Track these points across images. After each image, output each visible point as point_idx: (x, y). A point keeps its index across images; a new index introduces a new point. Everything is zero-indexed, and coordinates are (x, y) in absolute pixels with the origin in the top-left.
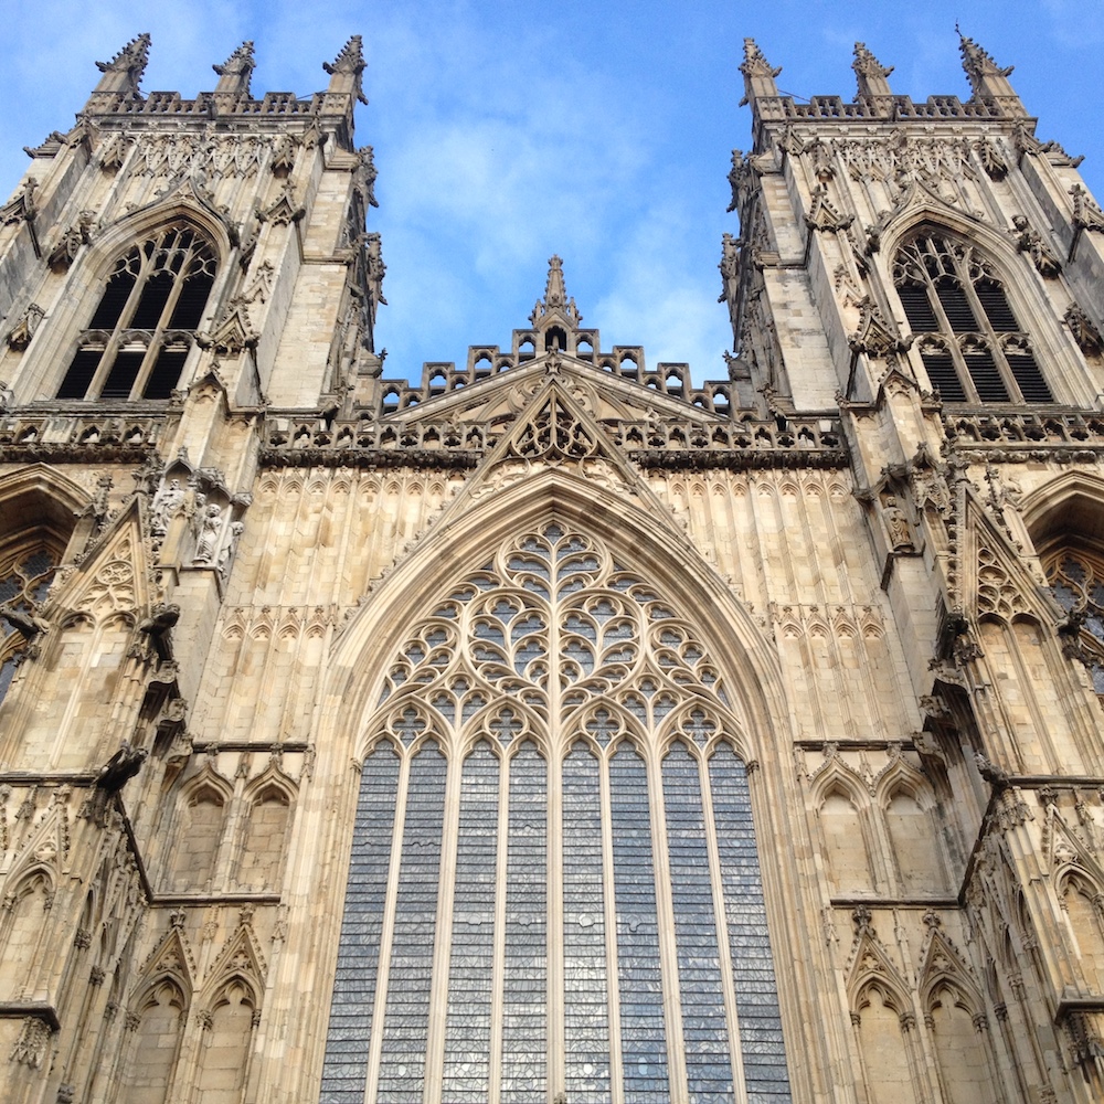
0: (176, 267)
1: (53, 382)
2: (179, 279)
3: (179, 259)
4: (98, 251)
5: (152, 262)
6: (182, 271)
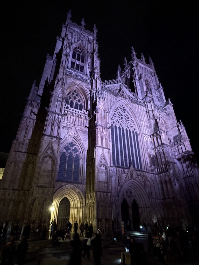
3: (80, 51)
5: (77, 51)
6: (81, 54)
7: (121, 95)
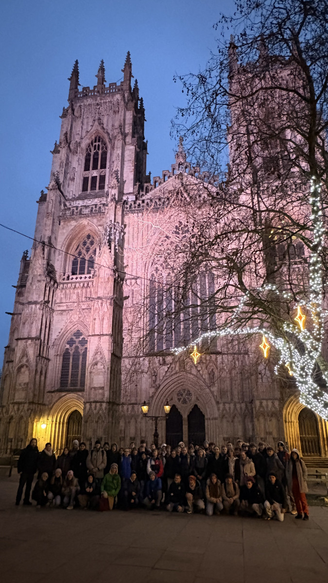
0: (99, 149)
1: (81, 188)
2: (100, 152)
3: (99, 145)
4: (82, 148)
5: (93, 148)
6: (100, 150)
7: (173, 204)
